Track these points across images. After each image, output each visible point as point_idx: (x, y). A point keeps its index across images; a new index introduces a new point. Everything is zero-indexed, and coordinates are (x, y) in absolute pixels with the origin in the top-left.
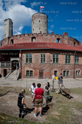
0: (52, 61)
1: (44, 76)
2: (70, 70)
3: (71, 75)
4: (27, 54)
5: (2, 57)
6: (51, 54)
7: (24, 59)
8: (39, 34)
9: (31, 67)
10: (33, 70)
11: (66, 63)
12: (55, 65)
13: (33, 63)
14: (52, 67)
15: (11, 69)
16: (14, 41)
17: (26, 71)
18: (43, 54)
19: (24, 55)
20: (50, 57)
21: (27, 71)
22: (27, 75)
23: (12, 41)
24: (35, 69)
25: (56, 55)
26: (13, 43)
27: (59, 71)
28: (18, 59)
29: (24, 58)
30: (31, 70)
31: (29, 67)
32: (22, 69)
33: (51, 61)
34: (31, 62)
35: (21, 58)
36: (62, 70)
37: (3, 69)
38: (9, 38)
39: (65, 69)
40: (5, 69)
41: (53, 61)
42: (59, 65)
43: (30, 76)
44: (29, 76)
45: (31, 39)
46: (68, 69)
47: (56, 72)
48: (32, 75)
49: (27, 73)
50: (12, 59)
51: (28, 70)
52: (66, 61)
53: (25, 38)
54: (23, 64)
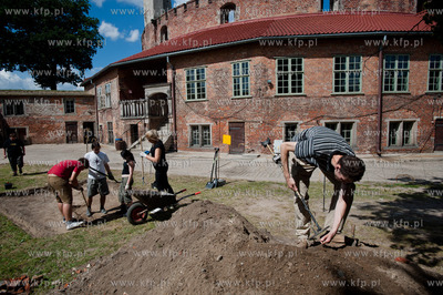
0: (276, 87)
1: (247, 142)
2: (357, 121)
3: (362, 142)
4: (190, 69)
5: (125, 87)
6: (269, 61)
9: (203, 114)
10: (212, 124)
11: (337, 89)
12: (289, 101)
13: (209, 98)
14: (276, 110)
15: (147, 121)
16: (169, 30)
17: (189, 129)
18: (240, 62)
19: (182, 73)
20: (265, 71)
21: (194, 128)
22: (193, 142)
23: (165, 31)
24: (215, 120)
25: (293, 62)
26: (166, 38)
27: (306, 124)
28: (164, 89)
29: (182, 85)
30: (204, 122)
31: (197, 113)
32: (179, 123)
33: (271, 86)
34: (204, 96)
35: (173, 85)
36: (317, 119)
37: (129, 123)
38: (154, 22)
39: (330, 118)
40: (133, 123)
41: (280, 84)
42: (303, 102)
43: (204, 143)
44: (198, 143)
45: (219, 12)
46: (349, 115)
47: (291, 127)
49: (193, 135)
50: (149, 91)
51: (196, 124)
52: (337, 82)
53: (200, 16)
54: (180, 105)
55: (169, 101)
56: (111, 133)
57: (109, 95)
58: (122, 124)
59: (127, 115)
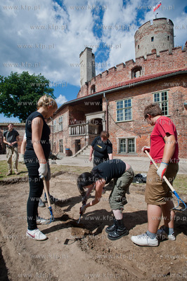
4: (120, 100)
5: (72, 117)
7: (113, 112)
8: (150, 57)
9: (129, 131)
10: (136, 137)
13: (135, 119)
15: (87, 137)
17: (118, 141)
18: (159, 92)
19: (113, 104)
20: (182, 96)
21: (122, 140)
22: (120, 151)
23: (93, 87)
24: (139, 134)
26: (94, 91)
28: (100, 116)
30: (130, 136)
31: (125, 130)
33: (186, 108)
34: (130, 118)
35: (107, 112)
37: (75, 139)
38: (87, 84)
40: (77, 138)
43: (129, 151)
44: (125, 151)
45: (130, 72)
48: (133, 151)
49: (121, 146)
50: (89, 118)
51: (123, 137)
53: (117, 76)
54: (112, 125)
55: (104, 123)
56: (61, 146)
57: (61, 123)
58: (70, 140)
59: (73, 133)
